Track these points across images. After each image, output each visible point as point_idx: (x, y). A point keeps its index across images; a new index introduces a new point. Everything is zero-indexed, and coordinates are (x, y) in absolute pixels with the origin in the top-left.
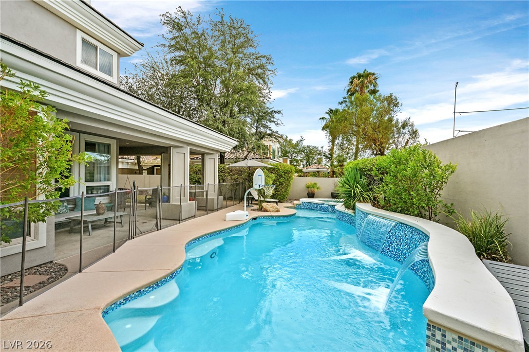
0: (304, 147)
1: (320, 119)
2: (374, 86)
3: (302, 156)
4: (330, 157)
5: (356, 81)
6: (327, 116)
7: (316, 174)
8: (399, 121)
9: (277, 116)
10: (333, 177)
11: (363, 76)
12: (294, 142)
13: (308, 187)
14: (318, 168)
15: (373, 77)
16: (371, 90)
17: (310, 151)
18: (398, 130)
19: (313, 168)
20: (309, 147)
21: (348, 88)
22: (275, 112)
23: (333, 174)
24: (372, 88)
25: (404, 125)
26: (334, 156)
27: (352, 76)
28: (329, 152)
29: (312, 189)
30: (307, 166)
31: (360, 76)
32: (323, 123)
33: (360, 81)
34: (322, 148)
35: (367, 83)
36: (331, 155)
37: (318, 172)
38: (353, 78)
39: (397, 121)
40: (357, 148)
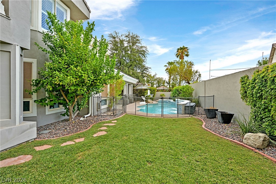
0: (157, 78)
1: (165, 66)
2: (187, 53)
3: (156, 82)
4: (169, 83)
5: (179, 51)
6: (167, 65)
7: (163, 90)
8: (195, 70)
9: (149, 69)
10: (170, 92)
11: (182, 49)
12: (152, 75)
13: (161, 96)
14: (164, 88)
15: (187, 49)
16: (186, 54)
17: (160, 79)
18: (194, 74)
19: (161, 88)
20: (159, 78)
21: (176, 53)
22: (149, 68)
23: (170, 91)
24: (186, 53)
25: (196, 72)
26: (171, 83)
27: (178, 48)
28: (168, 81)
29: (163, 96)
30: (158, 87)
31: (181, 49)
32: (166, 68)
33: (181, 51)
34: (165, 79)
35: (184, 52)
36: (169, 82)
37: (164, 90)
38: (178, 49)
39: (194, 70)
40: (180, 80)
